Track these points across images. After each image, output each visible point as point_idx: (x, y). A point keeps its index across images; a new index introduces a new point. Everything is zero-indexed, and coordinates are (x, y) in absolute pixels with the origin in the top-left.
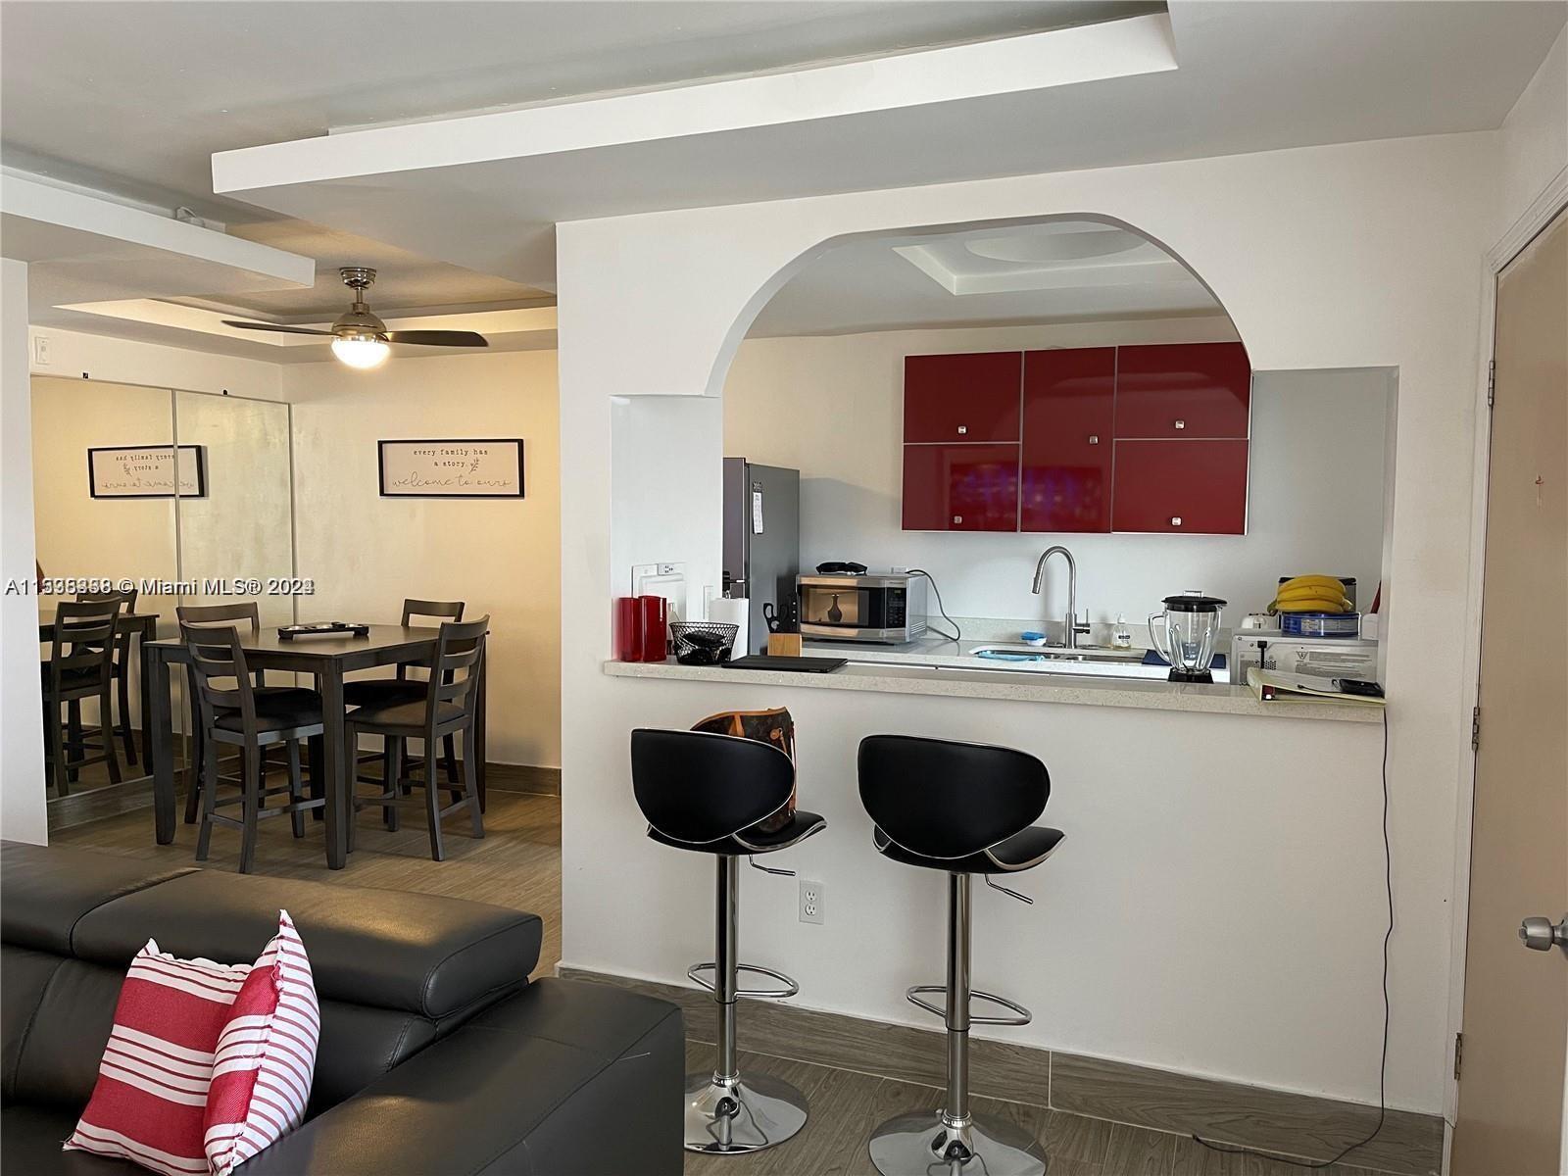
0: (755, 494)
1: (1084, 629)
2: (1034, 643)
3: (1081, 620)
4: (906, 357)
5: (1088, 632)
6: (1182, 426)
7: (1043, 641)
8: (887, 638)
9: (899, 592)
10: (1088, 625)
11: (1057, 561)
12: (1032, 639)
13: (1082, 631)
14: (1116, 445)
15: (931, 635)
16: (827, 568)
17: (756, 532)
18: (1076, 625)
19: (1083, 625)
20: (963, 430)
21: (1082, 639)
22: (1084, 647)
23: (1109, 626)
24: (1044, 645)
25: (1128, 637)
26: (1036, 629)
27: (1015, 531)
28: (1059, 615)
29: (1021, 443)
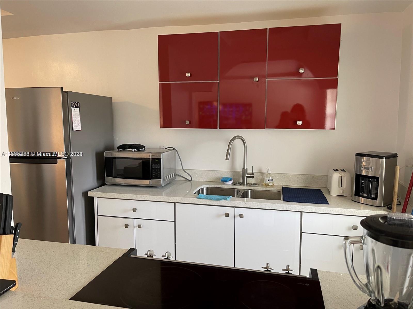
0: (73, 109)
1: (251, 176)
2: (227, 183)
3: (250, 171)
4: (158, 35)
5: (253, 177)
6: (303, 72)
7: (231, 182)
8: (152, 184)
9: (157, 160)
10: (253, 174)
11: (238, 142)
12: (226, 181)
13: (250, 177)
14: (268, 83)
15: (178, 178)
16: (123, 147)
17: (74, 129)
18: (247, 174)
19: (251, 174)
20: (188, 75)
21: (250, 181)
22: (251, 185)
23: (263, 174)
24: (232, 184)
25: (272, 180)
26: (228, 175)
27: (217, 128)
28: (239, 168)
29: (219, 82)
